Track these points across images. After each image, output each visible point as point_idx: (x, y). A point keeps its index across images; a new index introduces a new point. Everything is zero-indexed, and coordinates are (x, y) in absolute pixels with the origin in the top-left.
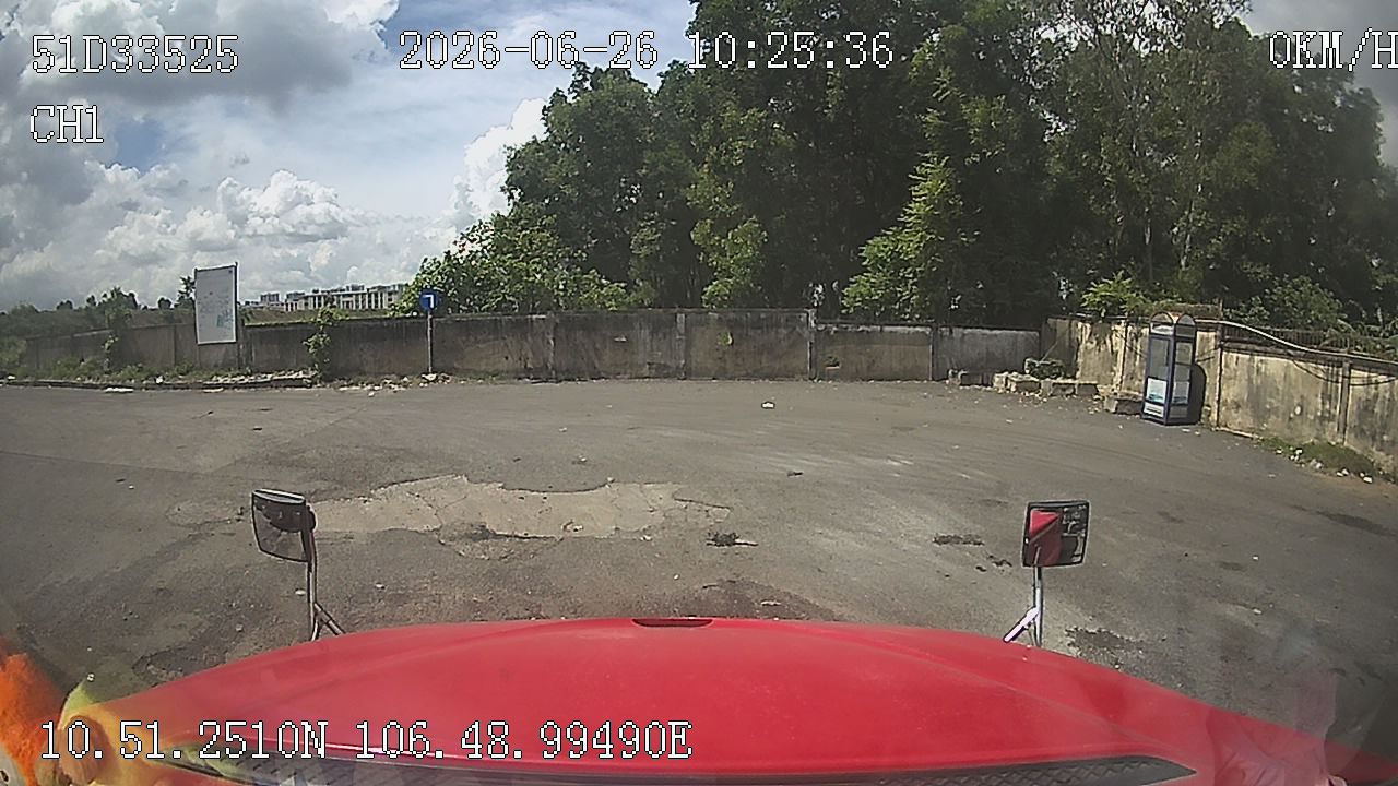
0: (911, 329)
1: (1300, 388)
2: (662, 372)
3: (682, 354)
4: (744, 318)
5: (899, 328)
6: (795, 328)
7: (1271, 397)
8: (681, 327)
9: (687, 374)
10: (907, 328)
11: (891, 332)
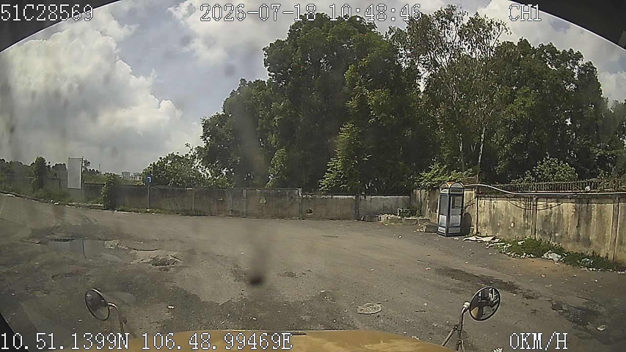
0: (346, 197)
1: (513, 213)
2: (236, 214)
3: (245, 207)
4: (271, 192)
5: (340, 196)
6: (292, 197)
7: (500, 219)
8: (244, 195)
9: (246, 215)
10: (344, 196)
11: (336, 198)
